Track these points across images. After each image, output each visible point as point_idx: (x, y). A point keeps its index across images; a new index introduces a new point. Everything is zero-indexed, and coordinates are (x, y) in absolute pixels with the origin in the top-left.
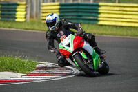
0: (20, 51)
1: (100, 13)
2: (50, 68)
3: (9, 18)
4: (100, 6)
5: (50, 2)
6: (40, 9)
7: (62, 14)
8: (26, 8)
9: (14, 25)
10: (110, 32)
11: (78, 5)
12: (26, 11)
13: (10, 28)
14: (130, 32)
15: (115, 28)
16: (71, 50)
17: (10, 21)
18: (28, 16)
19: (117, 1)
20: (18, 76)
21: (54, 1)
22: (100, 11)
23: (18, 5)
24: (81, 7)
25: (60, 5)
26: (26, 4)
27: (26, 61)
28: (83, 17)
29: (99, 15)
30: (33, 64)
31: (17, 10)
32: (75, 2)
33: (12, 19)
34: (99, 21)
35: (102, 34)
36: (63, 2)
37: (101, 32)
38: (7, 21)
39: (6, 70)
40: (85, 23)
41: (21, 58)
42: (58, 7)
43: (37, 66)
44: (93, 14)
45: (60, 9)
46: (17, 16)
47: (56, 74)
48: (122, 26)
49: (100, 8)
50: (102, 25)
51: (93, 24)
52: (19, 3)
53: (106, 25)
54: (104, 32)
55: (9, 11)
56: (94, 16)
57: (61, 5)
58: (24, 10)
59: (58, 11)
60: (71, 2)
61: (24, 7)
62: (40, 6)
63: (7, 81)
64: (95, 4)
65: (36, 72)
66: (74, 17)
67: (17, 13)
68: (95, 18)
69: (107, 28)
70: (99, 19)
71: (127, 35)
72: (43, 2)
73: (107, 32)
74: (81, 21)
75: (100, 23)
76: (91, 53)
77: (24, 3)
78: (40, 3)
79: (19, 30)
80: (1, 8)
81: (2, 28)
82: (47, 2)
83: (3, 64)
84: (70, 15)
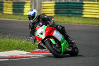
1: (84, 9)
3: (18, 12)
4: (84, 4)
5: (49, 1)
6: (41, 6)
7: (57, 10)
8: (31, 5)
9: (22, 17)
10: (91, 22)
11: (69, 3)
12: (31, 7)
13: (19, 19)
15: (94, 20)
16: (43, 37)
17: (19, 15)
20: (24, 53)
21: (51, 1)
22: (84, 8)
23: (25, 3)
24: (70, 5)
25: (56, 3)
28: (72, 12)
29: (83, 11)
30: (35, 45)
31: (25, 6)
32: (66, 1)
33: (21, 13)
34: (83, 14)
36: (58, 1)
38: (17, 15)
39: (16, 49)
40: (74, 16)
41: (27, 41)
42: (54, 5)
46: (24, 11)
49: (84, 5)
50: (85, 18)
51: (79, 17)
52: (26, 1)
53: (88, 18)
54: (87, 22)
55: (19, 7)
58: (29, 7)
59: (54, 7)
60: (63, 1)
62: (41, 4)
63: (16, 57)
64: (80, 2)
65: (37, 50)
66: (66, 12)
67: (25, 9)
68: (81, 12)
69: (89, 19)
70: (83, 13)
72: (44, 1)
73: (89, 23)
74: (70, 15)
75: (84, 16)
77: (30, 2)
80: (13, 5)
81: (13, 20)
82: (46, 1)
83: (14, 45)
84: (62, 11)
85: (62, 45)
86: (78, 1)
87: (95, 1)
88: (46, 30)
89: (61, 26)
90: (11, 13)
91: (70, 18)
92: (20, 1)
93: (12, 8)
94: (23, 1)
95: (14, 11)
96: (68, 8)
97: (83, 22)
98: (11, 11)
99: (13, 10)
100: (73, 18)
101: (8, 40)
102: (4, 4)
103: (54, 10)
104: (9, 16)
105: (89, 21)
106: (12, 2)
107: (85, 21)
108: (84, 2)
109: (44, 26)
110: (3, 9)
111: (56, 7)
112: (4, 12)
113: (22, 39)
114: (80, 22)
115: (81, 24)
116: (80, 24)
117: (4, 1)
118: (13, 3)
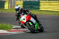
0: (6, 21)
1: (40, 5)
2: (19, 28)
3: (1, 7)
7: (24, 6)
8: (9, 3)
9: (4, 10)
10: (44, 13)
11: (31, 2)
12: (9, 4)
13: (2, 11)
14: (53, 13)
15: (46, 12)
18: (10, 6)
21: (21, 0)
23: (5, 2)
26: (9, 2)
27: (9, 25)
28: (33, 7)
29: (40, 6)
30: (11, 26)
31: (5, 4)
32: (30, 1)
33: (3, 8)
35: (41, 14)
36: (25, 1)
37: (41, 13)
40: (34, 10)
41: (6, 24)
42: (22, 3)
43: (13, 27)
45: (23, 4)
47: (21, 31)
48: (50, 11)
49: (40, 3)
50: (41, 10)
51: (37, 10)
52: (6, 1)
53: (43, 10)
54: (42, 13)
55: (2, 4)
57: (24, 2)
59: (22, 4)
60: (28, 1)
61: (8, 3)
64: (38, 1)
65: (13, 30)
66: (29, 7)
68: (38, 7)
70: (40, 8)
71: (52, 14)
73: (43, 13)
74: (32, 9)
75: (40, 9)
77: (8, 1)
78: (15, 1)
82: (18, 1)
86: (37, 0)
87: (47, 1)
89: (34, 15)
91: (32, 11)
92: (2, 1)
94: (4, 1)
96: (31, 5)
97: (39, 13)
100: (34, 11)
103: (22, 6)
105: (43, 12)
108: (40, 1)
109: (25, 15)
111: (24, 4)
113: (3, 23)
114: (38, 13)
115: (39, 14)
116: (38, 14)
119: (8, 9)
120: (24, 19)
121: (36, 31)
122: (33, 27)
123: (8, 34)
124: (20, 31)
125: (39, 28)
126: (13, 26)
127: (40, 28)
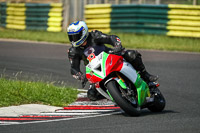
0: (54, 74)
1: (169, 20)
3: (37, 26)
4: (170, 9)
5: (98, 3)
6: (83, 14)
7: (115, 21)
8: (63, 12)
9: (46, 36)
10: (183, 46)
11: (139, 7)
12: (62, 16)
13: (39, 40)
15: (191, 42)
16: (102, 75)
18: (66, 23)
19: (194, 2)
20: (50, 110)
21: (103, 2)
22: (170, 17)
23: (51, 7)
24: (142, 10)
26: (62, 7)
27: (63, 88)
28: (146, 26)
29: (169, 23)
30: (72, 92)
31: (50, 14)
32: (134, 4)
33: (42, 28)
34: (168, 30)
35: (173, 50)
36: (117, 4)
37: (172, 46)
38: (35, 31)
39: (34, 101)
40: (149, 34)
41: (55, 84)
42: (109, 11)
43: (79, 96)
44: (160, 21)
45: (111, 13)
46: (49, 24)
49: (170, 12)
50: (172, 37)
51: (159, 35)
52: (52, 4)
53: (178, 37)
54: (176, 46)
55: (38, 16)
56: (161, 24)
57: (113, 8)
58: (60, 14)
59: (108, 16)
60: (128, 3)
61: (60, 10)
62: (83, 9)
63: (35, 118)
64: (163, 5)
65: (77, 104)
66: (132, 25)
67: (50, 19)
68: (163, 26)
69: (181, 40)
70: (168, 28)
72: (88, 3)
73: (180, 47)
74: (143, 31)
75: (170, 33)
76: (134, 80)
77: (60, 4)
78: (83, 5)
79: (52, 43)
80: (26, 12)
81: (28, 41)
82: (93, 3)
83: (29, 92)
84: (126, 23)
85: (139, 90)
86: (157, 3)
87: (192, 4)
88: (108, 61)
90: (23, 27)
91: (142, 38)
92: (41, 4)
93: (24, 18)
95: (28, 23)
96: (137, 18)
97: (167, 46)
98: (23, 22)
99: (26, 21)
100: (149, 38)
101: (18, 82)
102: (9, 9)
103: (108, 21)
104: (20, 34)
106: (23, 5)
107: (172, 45)
108: (170, 6)
109: (103, 53)
110: (5, 19)
111: (113, 16)
112: (9, 26)
113: (45, 81)
114: (162, 45)
115: (165, 51)
116: (161, 49)
117: (8, 4)
118: (26, 7)
119: (62, 31)
120: (99, 69)
121: (139, 109)
122: (131, 96)
123: (61, 117)
124: (101, 108)
125: (150, 99)
126: (79, 92)
127: (152, 100)
